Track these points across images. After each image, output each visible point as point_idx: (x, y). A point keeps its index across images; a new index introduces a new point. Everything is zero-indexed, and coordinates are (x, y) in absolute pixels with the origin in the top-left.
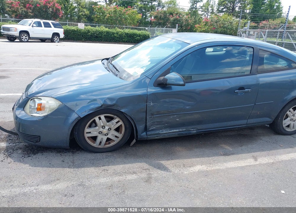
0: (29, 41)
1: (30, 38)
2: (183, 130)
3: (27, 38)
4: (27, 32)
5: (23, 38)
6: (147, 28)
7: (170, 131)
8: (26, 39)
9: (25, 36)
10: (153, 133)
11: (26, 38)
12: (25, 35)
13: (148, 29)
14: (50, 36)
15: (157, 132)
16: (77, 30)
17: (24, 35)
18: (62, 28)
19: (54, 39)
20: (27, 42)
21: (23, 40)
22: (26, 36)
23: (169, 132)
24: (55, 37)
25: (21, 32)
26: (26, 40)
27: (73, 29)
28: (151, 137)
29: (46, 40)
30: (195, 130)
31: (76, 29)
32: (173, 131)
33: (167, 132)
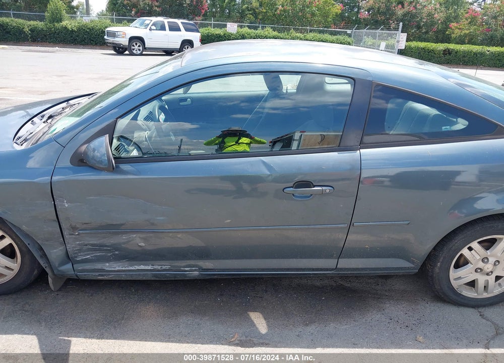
0: (144, 53)
1: (145, 49)
2: (164, 267)
3: (141, 48)
4: (141, 40)
5: (134, 49)
6: (349, 31)
7: (131, 268)
8: (139, 50)
9: (137, 46)
10: (88, 266)
11: (139, 48)
12: (138, 44)
13: (352, 32)
14: (178, 46)
15: (99, 266)
16: (224, 35)
17: (136, 44)
18: (199, 32)
19: (184, 49)
20: (141, 55)
21: (134, 52)
22: (139, 46)
23: (127, 269)
24: (186, 47)
25: (132, 39)
26: (139, 52)
27: (217, 33)
28: (85, 275)
29: (173, 52)
30: (195, 270)
31: (222, 34)
32: (137, 267)
33: (124, 269)
